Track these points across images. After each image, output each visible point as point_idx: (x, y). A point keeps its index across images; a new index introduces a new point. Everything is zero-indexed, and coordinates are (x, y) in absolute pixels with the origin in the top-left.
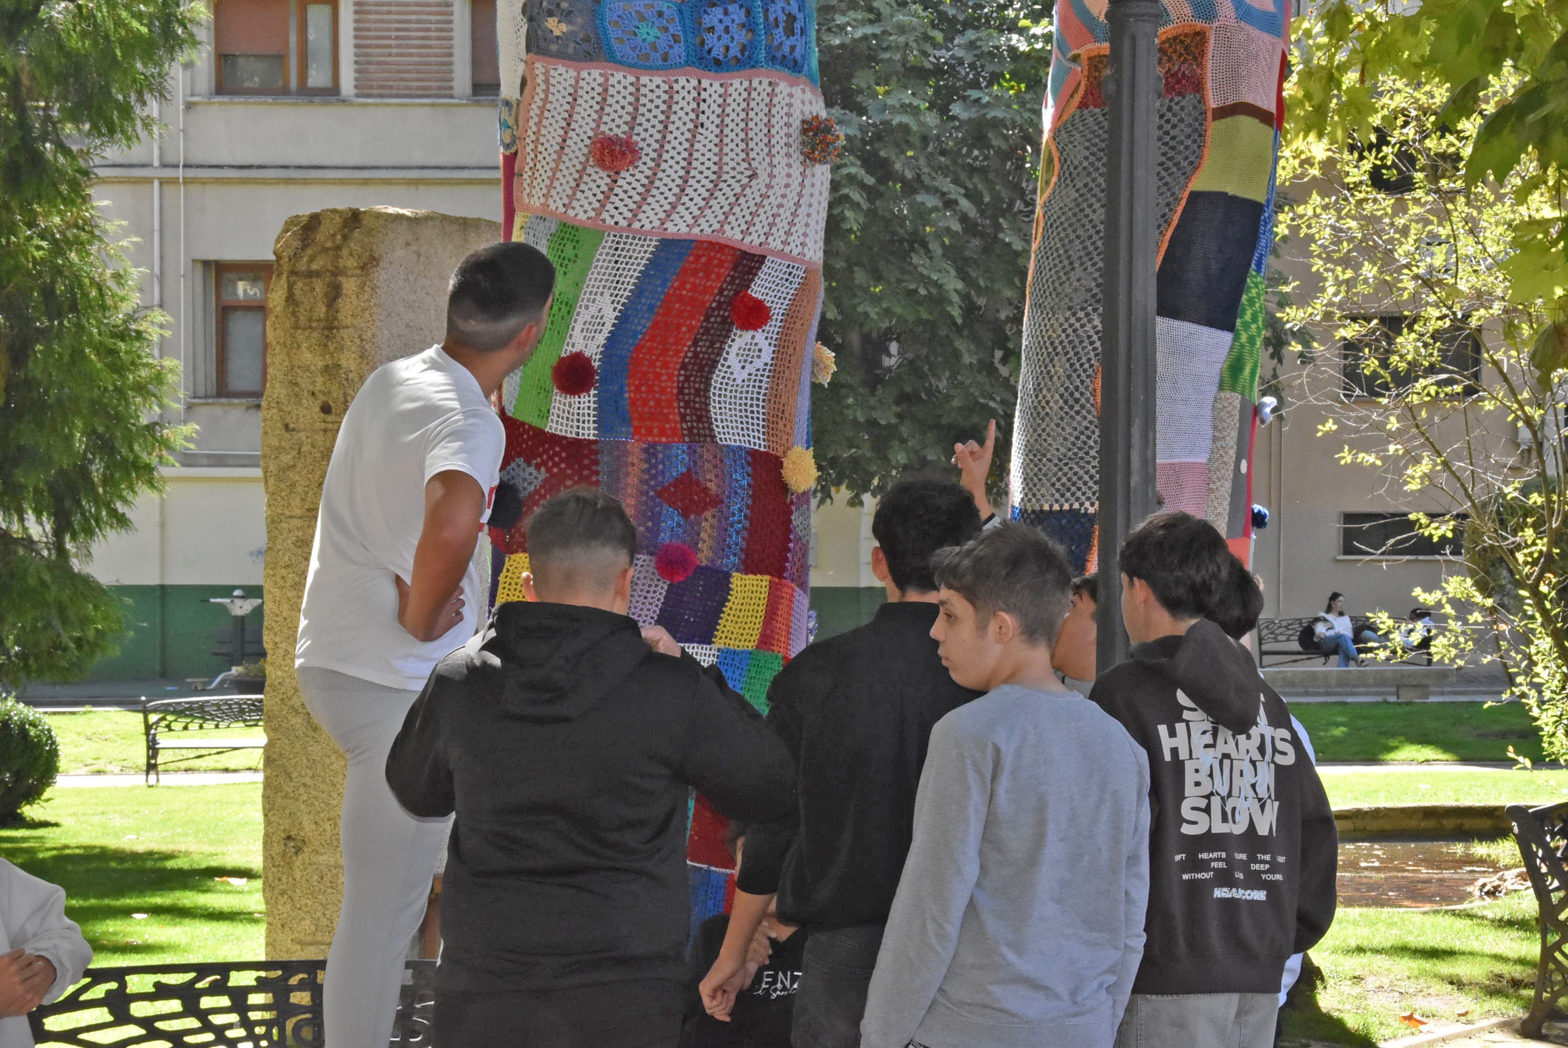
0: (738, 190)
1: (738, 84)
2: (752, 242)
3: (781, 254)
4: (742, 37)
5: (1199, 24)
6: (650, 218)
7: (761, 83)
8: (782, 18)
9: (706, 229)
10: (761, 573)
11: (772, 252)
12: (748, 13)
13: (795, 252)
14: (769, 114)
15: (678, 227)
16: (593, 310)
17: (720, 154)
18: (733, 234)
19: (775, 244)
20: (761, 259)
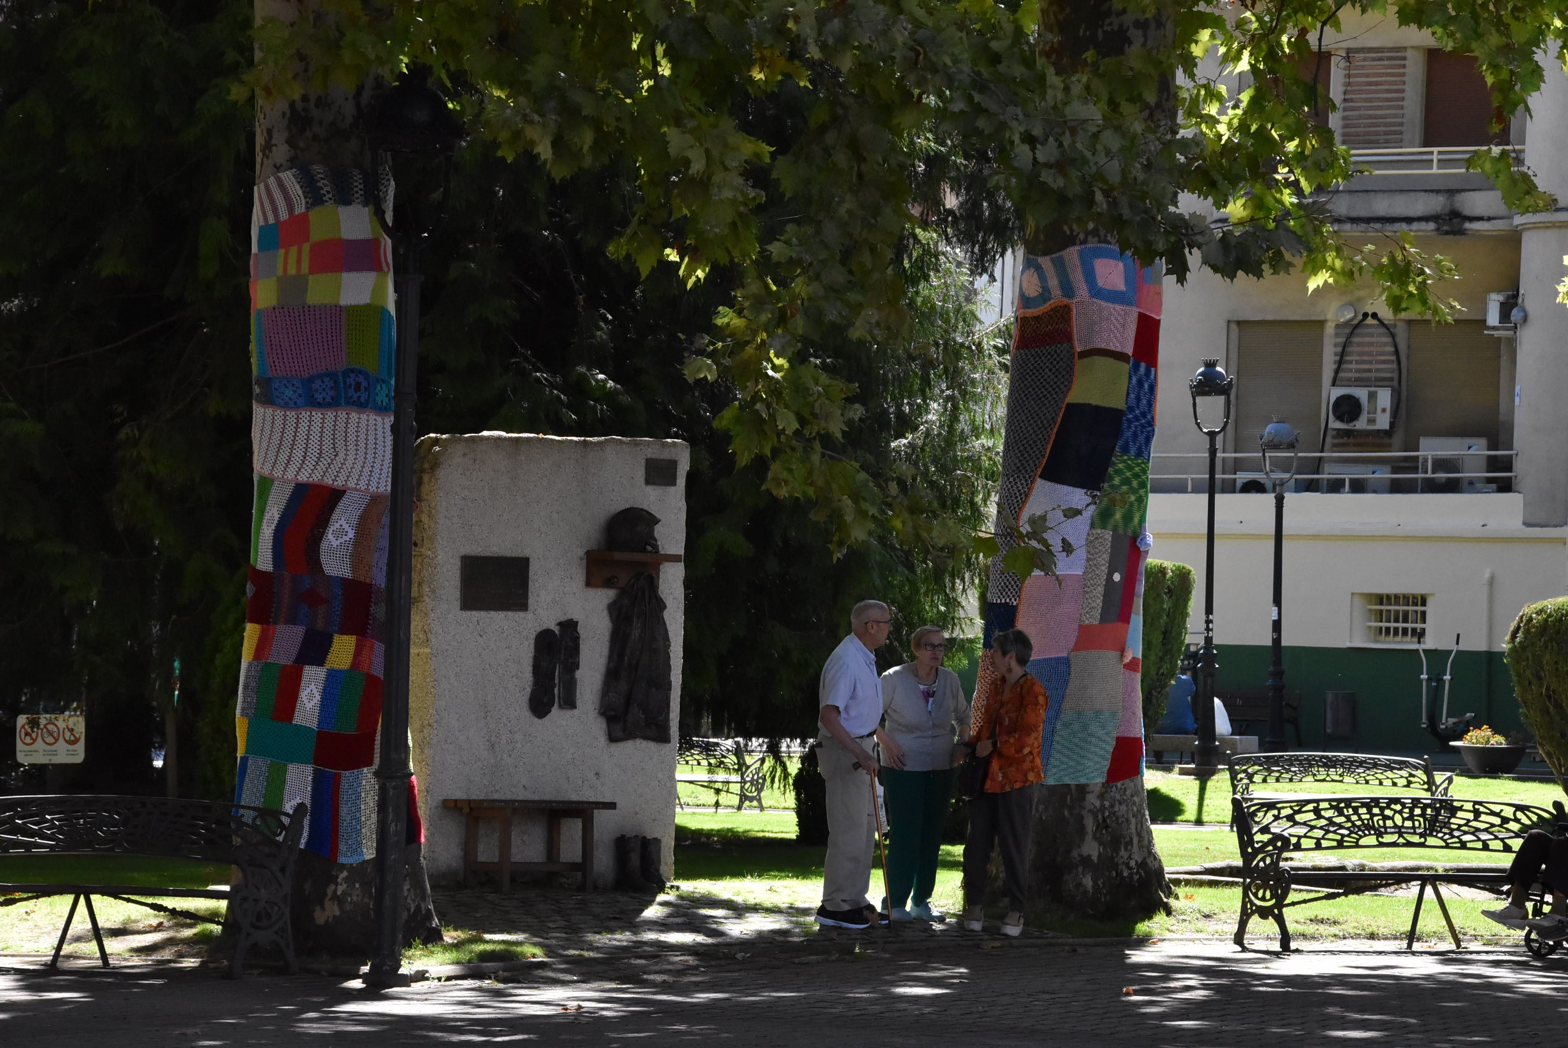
0: (330, 461)
1: (330, 415)
2: (339, 483)
3: (356, 489)
4: (332, 393)
5: (1066, 301)
6: (290, 474)
7: (342, 415)
8: (353, 383)
9: (316, 478)
10: (351, 634)
11: (349, 489)
12: (335, 382)
13: (363, 488)
14: (346, 427)
15: (303, 478)
16: (270, 514)
17: (321, 445)
18: (328, 481)
19: (351, 484)
20: (344, 492)
